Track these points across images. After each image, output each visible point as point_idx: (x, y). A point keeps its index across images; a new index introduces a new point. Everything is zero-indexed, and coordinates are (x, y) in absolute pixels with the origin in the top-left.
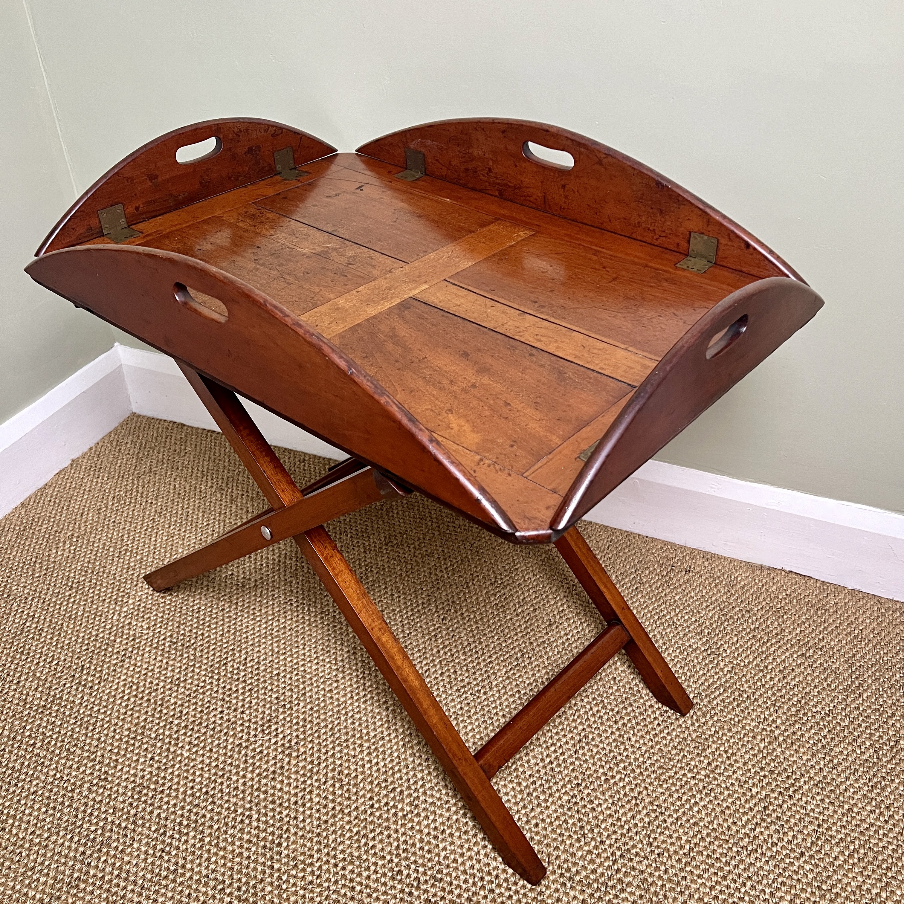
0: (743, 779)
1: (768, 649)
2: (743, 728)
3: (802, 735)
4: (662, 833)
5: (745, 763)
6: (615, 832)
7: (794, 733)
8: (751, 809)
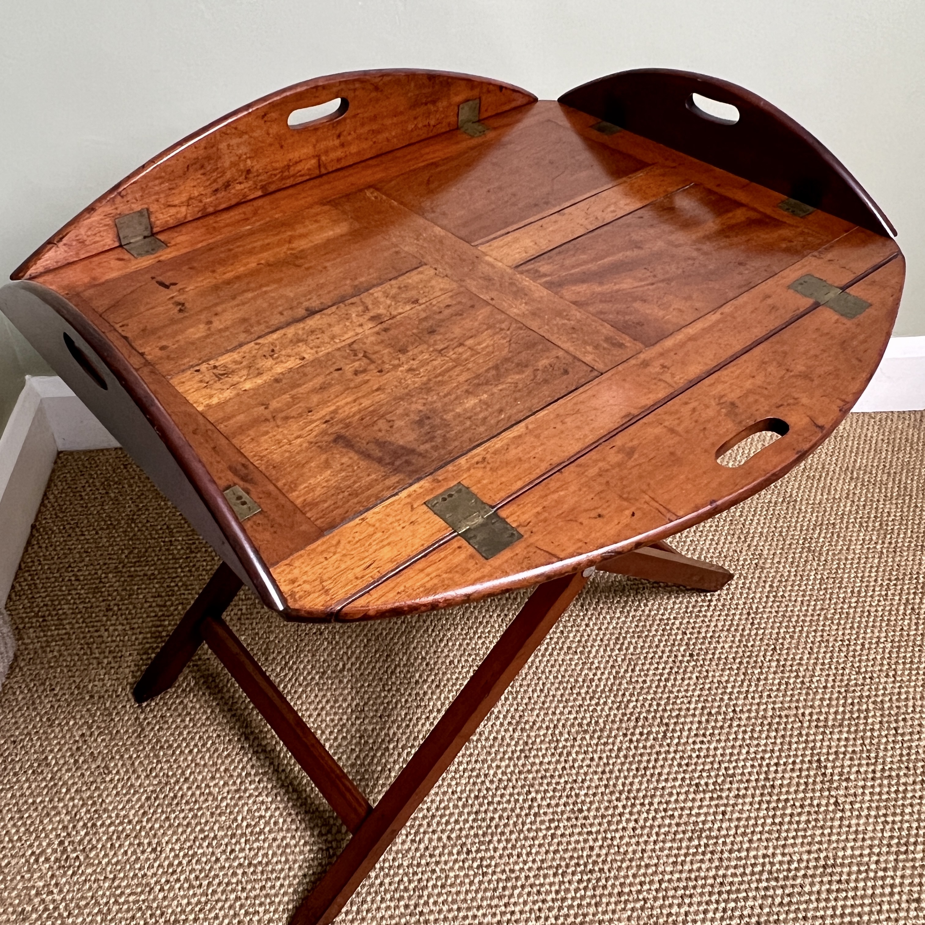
0: (884, 593)
1: (825, 484)
2: (854, 553)
3: (897, 542)
4: (860, 661)
5: (876, 581)
6: (828, 675)
7: (890, 543)
8: (904, 614)
